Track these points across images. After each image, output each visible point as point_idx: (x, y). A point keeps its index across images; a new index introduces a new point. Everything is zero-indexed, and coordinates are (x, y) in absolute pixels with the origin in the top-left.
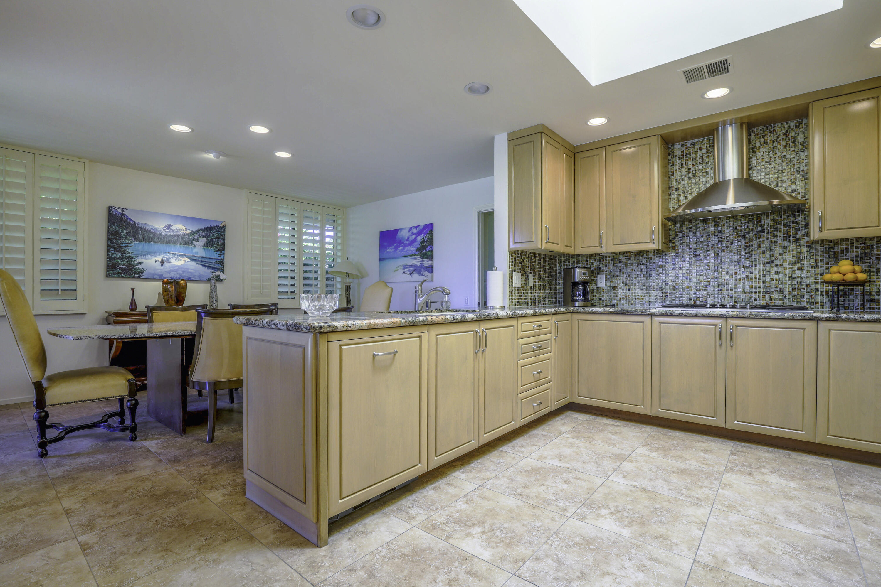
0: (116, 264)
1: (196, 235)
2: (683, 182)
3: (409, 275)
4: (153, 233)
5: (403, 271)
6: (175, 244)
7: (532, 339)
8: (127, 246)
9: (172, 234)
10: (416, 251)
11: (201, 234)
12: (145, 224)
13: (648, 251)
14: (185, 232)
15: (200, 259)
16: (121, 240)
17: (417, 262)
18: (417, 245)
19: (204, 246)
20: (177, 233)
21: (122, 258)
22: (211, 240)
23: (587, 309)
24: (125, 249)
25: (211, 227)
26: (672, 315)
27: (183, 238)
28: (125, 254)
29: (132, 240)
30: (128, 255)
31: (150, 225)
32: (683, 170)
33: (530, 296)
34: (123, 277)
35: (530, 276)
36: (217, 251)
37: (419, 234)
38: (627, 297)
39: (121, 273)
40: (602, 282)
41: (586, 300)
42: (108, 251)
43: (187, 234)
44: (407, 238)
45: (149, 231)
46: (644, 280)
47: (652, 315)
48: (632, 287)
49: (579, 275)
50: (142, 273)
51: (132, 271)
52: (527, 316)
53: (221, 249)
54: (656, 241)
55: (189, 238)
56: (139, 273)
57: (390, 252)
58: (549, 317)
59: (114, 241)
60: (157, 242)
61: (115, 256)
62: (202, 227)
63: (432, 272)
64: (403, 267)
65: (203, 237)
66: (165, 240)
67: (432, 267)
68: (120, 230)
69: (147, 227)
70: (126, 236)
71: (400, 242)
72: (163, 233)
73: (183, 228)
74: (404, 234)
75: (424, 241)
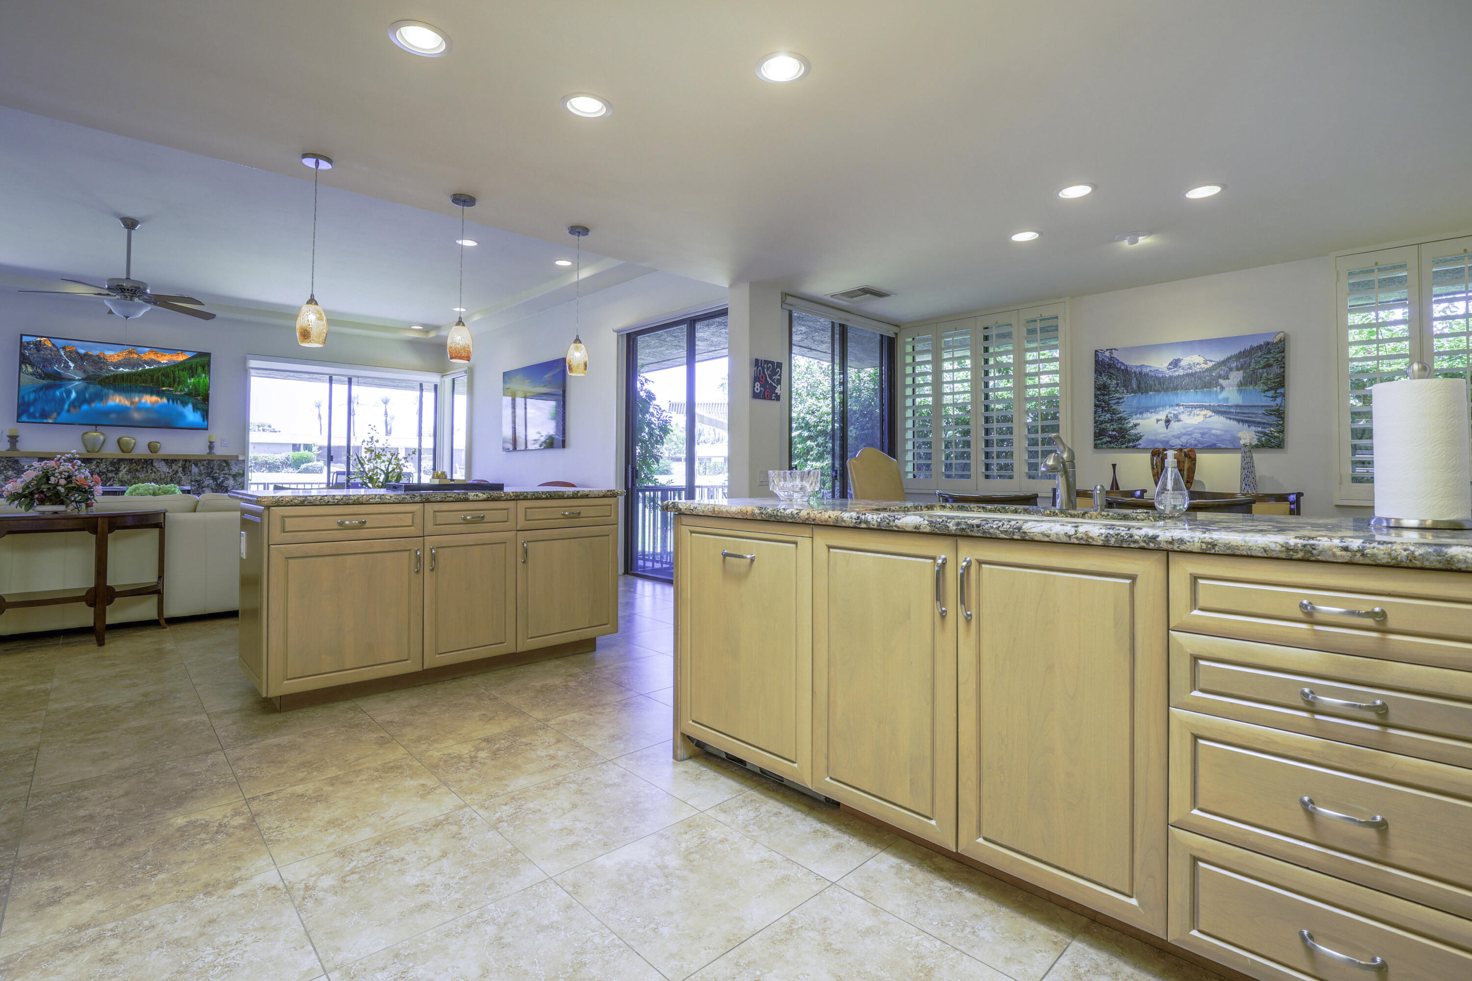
0: (1104, 429)
1: (1223, 368)
4: (1152, 376)
6: (1187, 389)
8: (1118, 403)
9: (1181, 374)
11: (1234, 365)
12: (1142, 366)
14: (1203, 366)
15: (1232, 410)
16: (1109, 395)
19: (1241, 384)
20: (1190, 371)
21: (1111, 421)
22: (1254, 373)
24: (1115, 407)
25: (1252, 349)
27: (1200, 378)
28: (1115, 414)
29: (1123, 392)
30: (1119, 415)
31: (1148, 366)
34: (1113, 448)
36: (1268, 390)
39: (1110, 442)
42: (1095, 412)
43: (1207, 370)
45: (1146, 375)
50: (1138, 440)
51: (1125, 438)
53: (1279, 384)
55: (1211, 376)
56: (1134, 440)
59: (1101, 397)
60: (1158, 391)
61: (1102, 418)
62: (1235, 351)
65: (1238, 369)
66: (1172, 385)
68: (1109, 381)
69: (1145, 370)
70: (1116, 388)
72: (1168, 373)
73: (1200, 360)
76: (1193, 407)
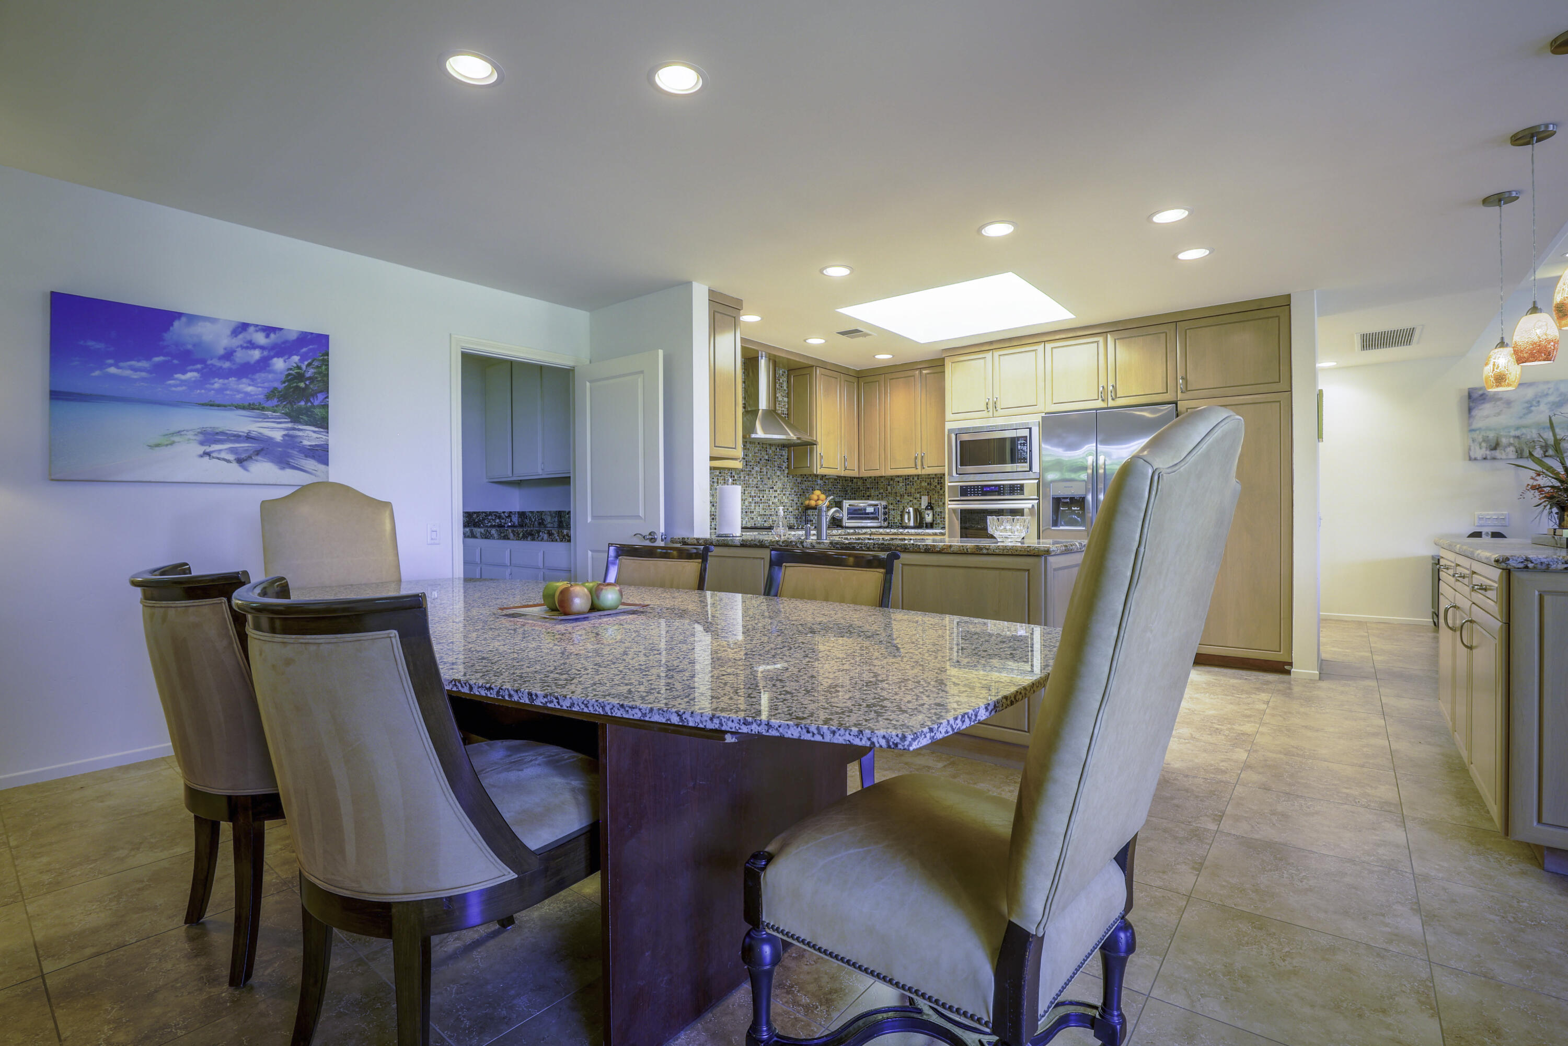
3: (235, 465)
5: (202, 449)
10: (268, 398)
64: (201, 437)
75: (300, 377)
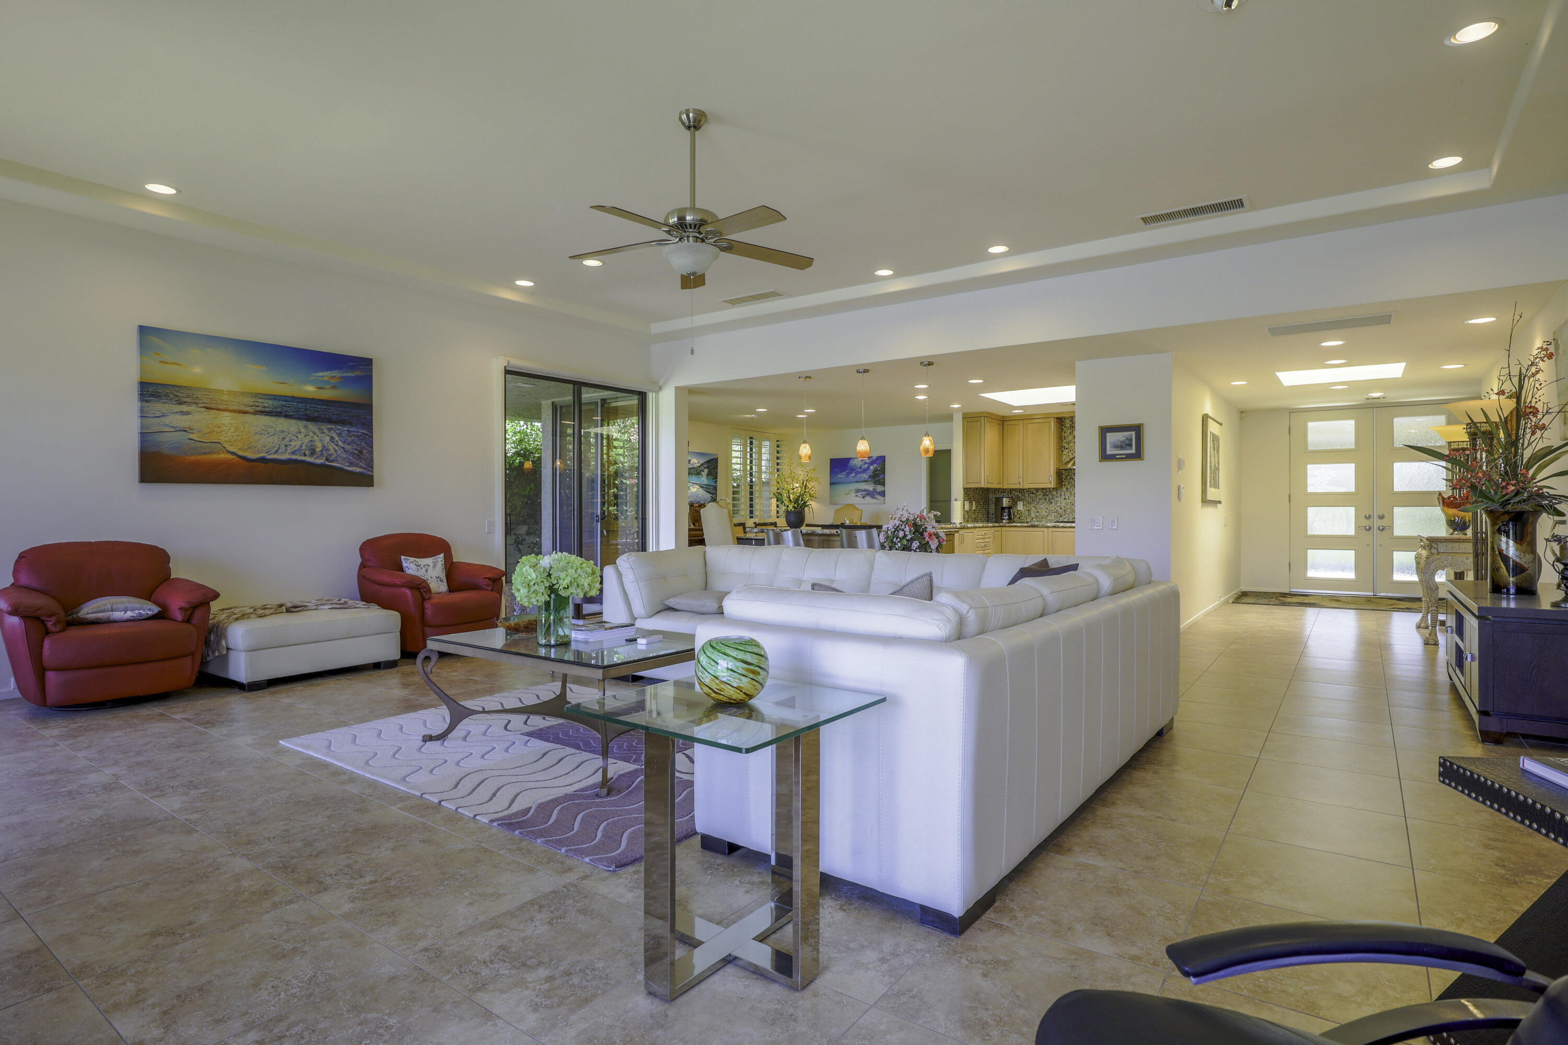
2: (1070, 444)
7: (981, 541)
9: (691, 467)
10: (869, 478)
11: (705, 466)
13: (1049, 489)
14: (697, 465)
15: (705, 486)
17: (870, 487)
18: (870, 472)
19: (707, 475)
22: (710, 471)
23: (1011, 524)
25: (710, 460)
26: (1058, 527)
27: (696, 470)
32: (1070, 437)
33: (974, 516)
35: (974, 503)
36: (714, 479)
37: (872, 463)
38: (1037, 517)
40: (1020, 506)
41: (1010, 519)
44: (859, 466)
46: (1047, 506)
47: (1048, 527)
48: (1040, 510)
49: (1006, 502)
52: (979, 527)
53: (716, 477)
54: (1052, 483)
55: (700, 470)
57: (841, 478)
58: (989, 529)
62: (706, 460)
63: (884, 496)
65: (706, 468)
67: (884, 492)
71: (853, 470)
73: (696, 461)
74: (857, 463)
75: (876, 470)
76: (695, 483)
